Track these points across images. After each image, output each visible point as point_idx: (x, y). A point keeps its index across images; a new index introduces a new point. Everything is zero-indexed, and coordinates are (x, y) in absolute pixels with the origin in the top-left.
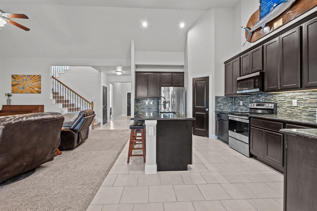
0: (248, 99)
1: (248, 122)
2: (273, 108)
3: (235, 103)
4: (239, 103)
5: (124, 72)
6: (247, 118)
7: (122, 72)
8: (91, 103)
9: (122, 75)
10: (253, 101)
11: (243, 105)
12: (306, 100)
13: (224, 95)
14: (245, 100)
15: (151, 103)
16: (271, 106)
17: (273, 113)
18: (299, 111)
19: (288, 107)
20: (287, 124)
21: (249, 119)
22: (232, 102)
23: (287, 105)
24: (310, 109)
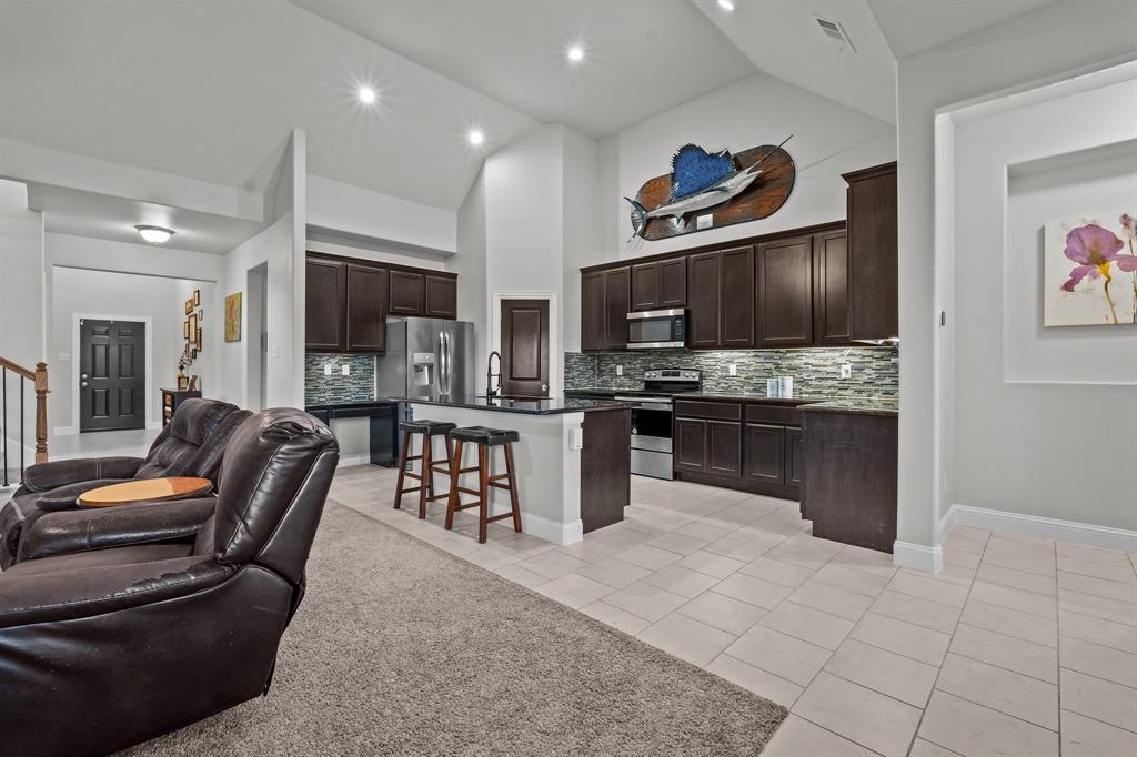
0: (639, 361)
1: (669, 408)
2: (697, 379)
3: (601, 371)
4: (613, 370)
5: (181, 232)
6: (670, 401)
7: (172, 233)
8: (33, 369)
9: (174, 245)
10: (652, 365)
11: (625, 375)
12: (749, 365)
13: (579, 351)
14: (629, 363)
15: (346, 370)
16: (694, 376)
17: (697, 389)
18: (739, 384)
19: (722, 377)
20: (748, 406)
21: (673, 403)
22: (593, 368)
23: (720, 374)
24: (755, 380)
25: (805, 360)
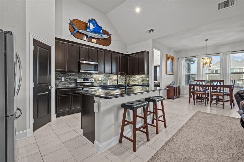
0: (72, 76)
4: (60, 79)
10: (77, 78)
11: (66, 81)
12: (103, 78)
14: (68, 77)
18: (101, 82)
25: (112, 77)
